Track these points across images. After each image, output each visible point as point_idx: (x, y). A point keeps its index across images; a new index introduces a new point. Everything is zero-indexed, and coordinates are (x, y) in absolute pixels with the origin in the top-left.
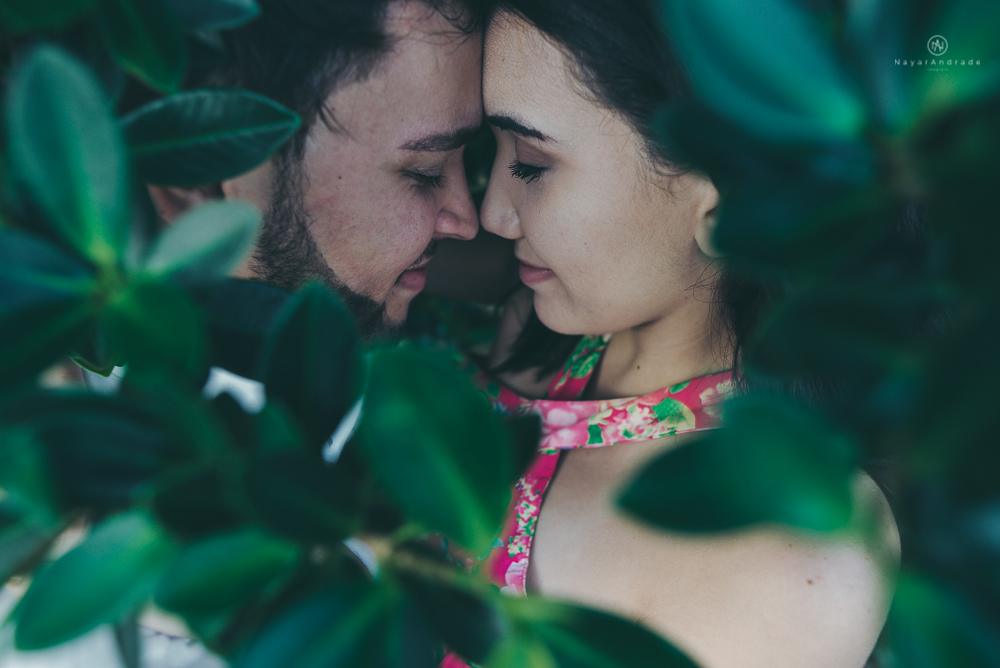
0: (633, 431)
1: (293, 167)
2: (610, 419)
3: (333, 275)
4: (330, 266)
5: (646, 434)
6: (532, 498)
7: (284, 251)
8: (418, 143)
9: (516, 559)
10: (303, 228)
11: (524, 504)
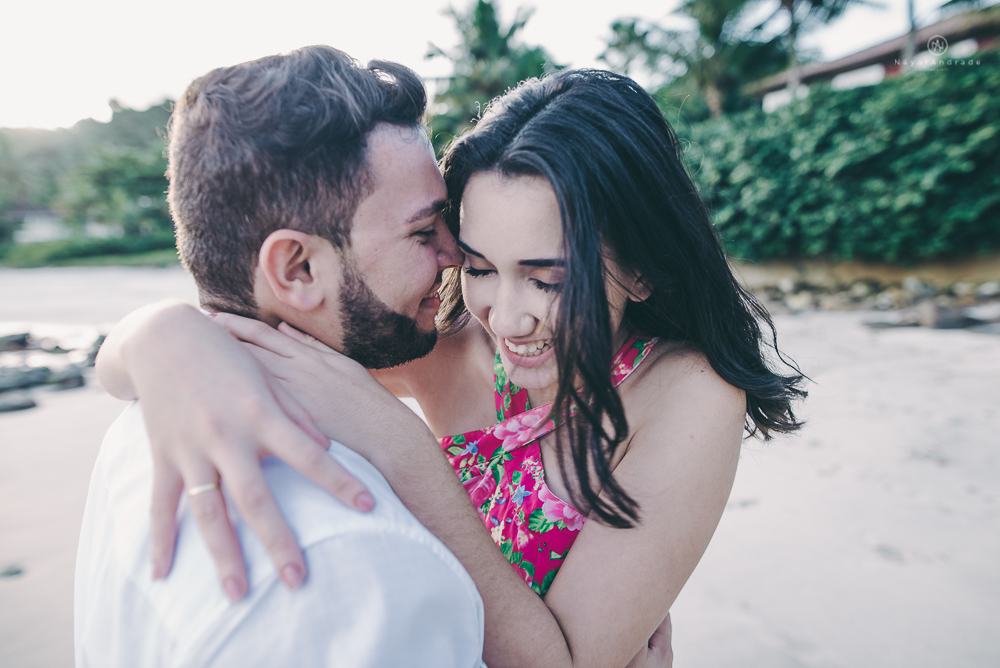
1: (348, 252)
4: (383, 301)
6: (535, 464)
8: (412, 218)
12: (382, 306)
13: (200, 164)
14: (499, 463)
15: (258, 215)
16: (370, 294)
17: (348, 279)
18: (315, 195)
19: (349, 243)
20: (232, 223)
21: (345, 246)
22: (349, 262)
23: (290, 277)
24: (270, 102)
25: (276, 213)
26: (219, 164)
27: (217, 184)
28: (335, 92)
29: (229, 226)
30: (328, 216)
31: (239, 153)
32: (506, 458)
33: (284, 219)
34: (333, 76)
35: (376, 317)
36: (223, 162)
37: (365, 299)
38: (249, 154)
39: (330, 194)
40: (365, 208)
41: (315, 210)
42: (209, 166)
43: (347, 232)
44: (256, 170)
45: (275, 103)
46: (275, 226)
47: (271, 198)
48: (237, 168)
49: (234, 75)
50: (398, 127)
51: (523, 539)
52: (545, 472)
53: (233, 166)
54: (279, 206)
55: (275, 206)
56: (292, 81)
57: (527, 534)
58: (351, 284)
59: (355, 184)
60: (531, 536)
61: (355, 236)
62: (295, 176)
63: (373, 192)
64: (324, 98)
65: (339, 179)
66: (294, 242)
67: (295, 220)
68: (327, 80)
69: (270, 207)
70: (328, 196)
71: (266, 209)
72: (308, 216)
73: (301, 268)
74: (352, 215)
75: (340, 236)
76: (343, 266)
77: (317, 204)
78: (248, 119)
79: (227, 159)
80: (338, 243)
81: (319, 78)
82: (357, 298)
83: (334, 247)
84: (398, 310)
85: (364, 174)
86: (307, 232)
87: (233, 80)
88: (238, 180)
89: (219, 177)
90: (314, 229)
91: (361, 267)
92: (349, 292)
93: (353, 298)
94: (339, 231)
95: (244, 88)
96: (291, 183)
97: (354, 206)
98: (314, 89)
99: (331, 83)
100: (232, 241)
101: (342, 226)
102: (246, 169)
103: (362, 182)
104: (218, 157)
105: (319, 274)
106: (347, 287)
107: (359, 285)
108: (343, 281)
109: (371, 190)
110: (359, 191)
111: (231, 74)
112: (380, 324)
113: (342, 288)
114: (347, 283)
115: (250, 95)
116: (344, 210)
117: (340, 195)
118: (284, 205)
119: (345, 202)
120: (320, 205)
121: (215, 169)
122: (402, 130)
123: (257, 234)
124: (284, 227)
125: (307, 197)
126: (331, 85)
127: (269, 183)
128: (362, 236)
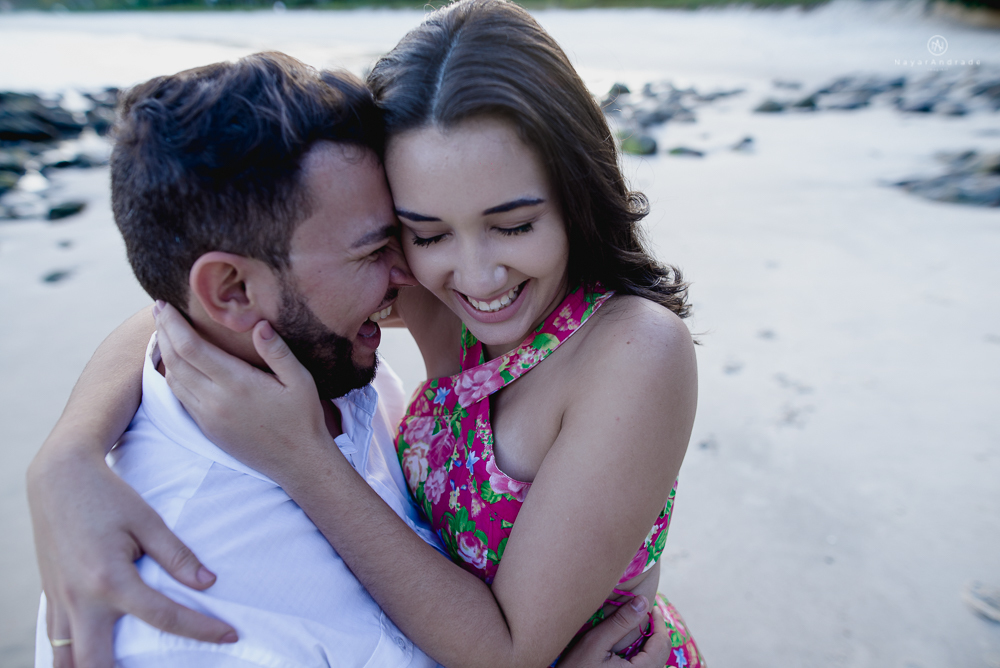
0: (527, 363)
1: (287, 274)
2: (511, 363)
3: (326, 328)
4: (324, 323)
5: (535, 361)
6: (484, 426)
7: (294, 323)
8: (359, 242)
9: (488, 459)
10: (303, 305)
11: (481, 432)
12: (323, 327)
13: (130, 180)
14: (457, 420)
15: (188, 236)
16: (310, 315)
17: (287, 301)
18: (246, 217)
19: (289, 265)
20: (164, 242)
21: (284, 268)
22: (288, 284)
23: (225, 298)
24: (199, 120)
25: (206, 234)
26: (147, 182)
27: (146, 202)
28: (270, 111)
29: (160, 244)
30: (261, 239)
31: (166, 173)
32: (463, 415)
33: (213, 241)
34: (272, 92)
35: (315, 338)
36: (151, 180)
37: (305, 320)
38: (176, 174)
39: (262, 217)
40: (303, 233)
41: (246, 233)
42: (138, 182)
43: (285, 254)
44: (183, 191)
45: (204, 121)
46: (207, 248)
47: (200, 220)
48: (165, 188)
49: (171, 87)
50: (342, 145)
51: (476, 508)
52: (494, 437)
53: (160, 184)
54: (209, 229)
55: (204, 228)
56: (226, 97)
57: (480, 503)
58: (290, 306)
59: (289, 207)
60: (484, 505)
61: (294, 258)
62: (223, 199)
63: (311, 215)
64: (258, 117)
65: (271, 202)
66: (226, 266)
67: (226, 243)
68: (265, 96)
69: (199, 229)
70: (259, 219)
71: (195, 230)
72: (239, 239)
73: (236, 289)
74: (289, 238)
75: (276, 258)
76: (282, 288)
77: (248, 227)
78: (176, 138)
79: (154, 178)
80: (275, 265)
81: (257, 93)
82: (297, 320)
83: (272, 269)
84: (339, 331)
85: (300, 196)
86: (241, 254)
87: (169, 92)
88: (166, 200)
89: (147, 195)
90: (246, 251)
91: (303, 289)
92: (287, 314)
93: (292, 320)
94: (276, 253)
95: (177, 103)
96: (220, 206)
97: (290, 229)
98: (247, 106)
99: (268, 99)
100: (164, 259)
101: (278, 248)
102: (174, 190)
103: (297, 206)
104: (146, 175)
105: (256, 296)
106: (286, 309)
107: (299, 306)
108: (281, 303)
109: (308, 213)
110: (295, 213)
111: (166, 86)
112: (319, 345)
113: (280, 310)
114: (285, 305)
115: (180, 111)
116: (279, 233)
117: (274, 218)
118: (213, 227)
119: (280, 226)
120: (251, 228)
121: (143, 187)
122: (345, 149)
123: (188, 253)
124: (214, 249)
125: (237, 220)
126: (268, 103)
127: (197, 205)
128: (301, 260)
